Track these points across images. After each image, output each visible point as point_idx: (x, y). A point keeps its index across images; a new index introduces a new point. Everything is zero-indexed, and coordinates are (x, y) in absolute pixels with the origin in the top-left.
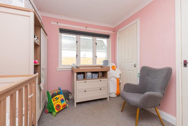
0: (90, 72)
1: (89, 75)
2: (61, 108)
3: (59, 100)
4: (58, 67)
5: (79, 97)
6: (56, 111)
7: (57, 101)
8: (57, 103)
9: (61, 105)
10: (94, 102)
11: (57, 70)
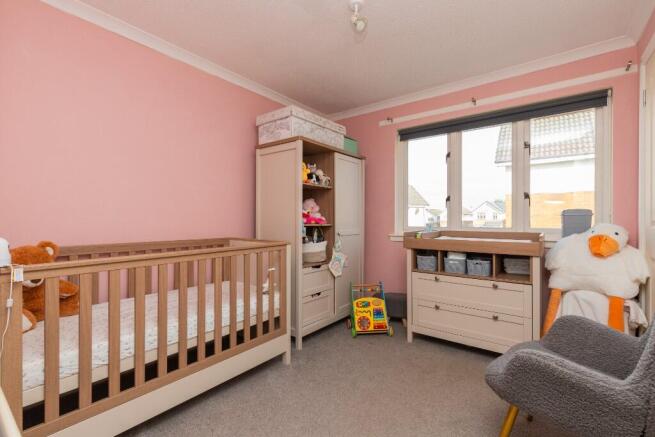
0: (463, 253)
1: (455, 259)
2: (371, 328)
3: (371, 308)
4: (393, 231)
5: (420, 320)
6: (358, 329)
7: (366, 309)
8: (365, 314)
9: (373, 321)
10: (473, 356)
11: (392, 239)
